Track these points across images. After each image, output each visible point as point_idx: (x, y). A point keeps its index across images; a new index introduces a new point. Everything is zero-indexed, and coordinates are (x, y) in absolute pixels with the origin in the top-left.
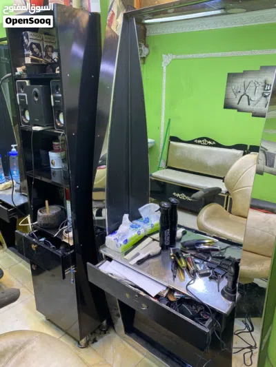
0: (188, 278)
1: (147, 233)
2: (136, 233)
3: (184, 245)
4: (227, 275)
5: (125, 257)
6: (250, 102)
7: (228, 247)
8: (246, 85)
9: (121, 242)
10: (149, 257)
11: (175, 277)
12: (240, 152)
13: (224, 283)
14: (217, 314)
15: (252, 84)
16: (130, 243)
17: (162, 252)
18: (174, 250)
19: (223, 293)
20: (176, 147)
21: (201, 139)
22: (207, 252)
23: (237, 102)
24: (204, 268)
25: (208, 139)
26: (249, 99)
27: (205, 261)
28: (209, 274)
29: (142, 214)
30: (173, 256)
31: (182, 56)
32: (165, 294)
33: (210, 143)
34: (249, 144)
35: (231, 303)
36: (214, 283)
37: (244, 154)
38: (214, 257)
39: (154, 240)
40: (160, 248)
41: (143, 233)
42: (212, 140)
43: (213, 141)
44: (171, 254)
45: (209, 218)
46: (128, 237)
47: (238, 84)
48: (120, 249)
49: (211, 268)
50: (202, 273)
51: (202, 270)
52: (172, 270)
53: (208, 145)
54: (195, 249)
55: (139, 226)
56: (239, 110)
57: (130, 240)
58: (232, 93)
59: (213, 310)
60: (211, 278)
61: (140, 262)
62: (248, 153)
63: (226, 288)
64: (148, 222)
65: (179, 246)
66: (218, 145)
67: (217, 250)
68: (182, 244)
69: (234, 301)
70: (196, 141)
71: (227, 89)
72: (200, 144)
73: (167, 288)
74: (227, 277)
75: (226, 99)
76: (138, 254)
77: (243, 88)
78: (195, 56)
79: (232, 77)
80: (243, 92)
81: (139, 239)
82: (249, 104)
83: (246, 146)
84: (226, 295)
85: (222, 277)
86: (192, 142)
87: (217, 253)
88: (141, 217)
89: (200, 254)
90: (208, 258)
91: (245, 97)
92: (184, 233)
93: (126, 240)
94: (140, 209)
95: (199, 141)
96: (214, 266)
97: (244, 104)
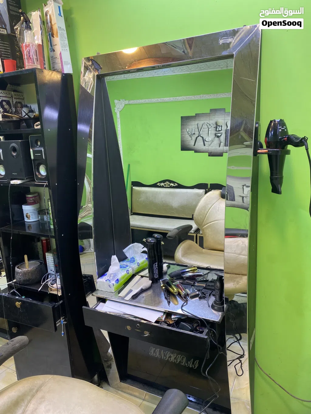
0: (181, 302)
1: (134, 272)
2: (125, 272)
3: (172, 276)
4: (214, 293)
5: (119, 295)
6: (206, 142)
7: (209, 273)
8: (200, 126)
9: (114, 282)
10: (142, 291)
11: (169, 303)
12: (202, 191)
13: (212, 299)
14: (211, 324)
15: (205, 126)
16: (122, 282)
17: (153, 285)
18: (163, 281)
19: (213, 307)
20: (139, 192)
21: (164, 181)
22: (192, 278)
23: (193, 144)
24: (193, 291)
25: (171, 181)
26: (204, 141)
27: (192, 286)
28: (199, 294)
29: (127, 255)
30: (163, 286)
31: (135, 102)
32: (163, 319)
33: (172, 185)
34: (209, 182)
35: (220, 313)
36: (204, 302)
37: (206, 193)
38: (199, 281)
39: (142, 277)
40: (151, 282)
41: (131, 272)
42: (174, 182)
43: (176, 183)
44: (162, 285)
45: (185, 254)
46: (119, 277)
47: (192, 126)
48: (113, 289)
49: (199, 291)
50: (192, 295)
51: (191, 293)
52: (166, 298)
53: (171, 187)
54: (182, 278)
55: (127, 266)
56: (196, 151)
57: (121, 279)
58: (187, 135)
59: (207, 321)
60: (200, 298)
61: (135, 297)
62: (209, 191)
63: (215, 302)
64: (134, 261)
65: (167, 278)
66: (180, 186)
67: (200, 276)
68: (169, 275)
69: (224, 311)
70: (159, 184)
71: (182, 132)
72: (163, 187)
73: (164, 313)
74: (213, 295)
75: (183, 142)
76: (131, 291)
77: (197, 130)
78: (147, 101)
79: (185, 120)
80: (197, 133)
81: (129, 277)
82: (204, 145)
83: (207, 185)
84: (216, 308)
85: (210, 295)
86: (155, 185)
87: (202, 277)
88: (127, 258)
89: (186, 281)
90: (194, 283)
91: (200, 138)
92: (168, 267)
93: (118, 280)
94: (124, 250)
95: (162, 184)
96: (201, 289)
97: (200, 145)
